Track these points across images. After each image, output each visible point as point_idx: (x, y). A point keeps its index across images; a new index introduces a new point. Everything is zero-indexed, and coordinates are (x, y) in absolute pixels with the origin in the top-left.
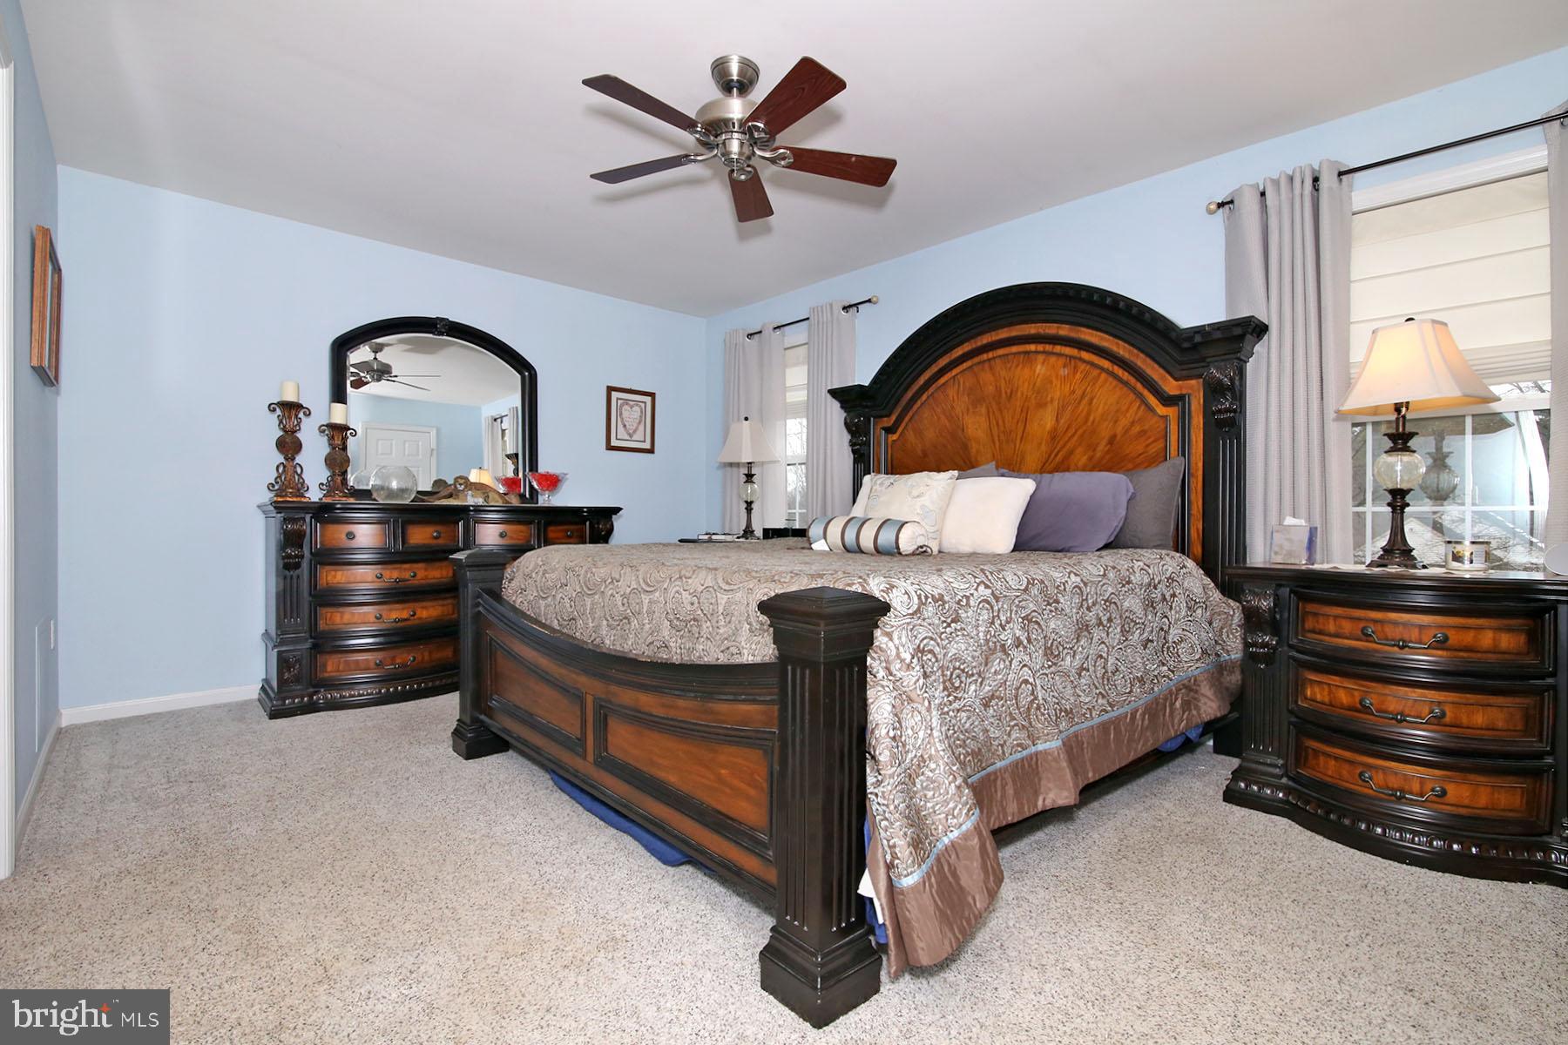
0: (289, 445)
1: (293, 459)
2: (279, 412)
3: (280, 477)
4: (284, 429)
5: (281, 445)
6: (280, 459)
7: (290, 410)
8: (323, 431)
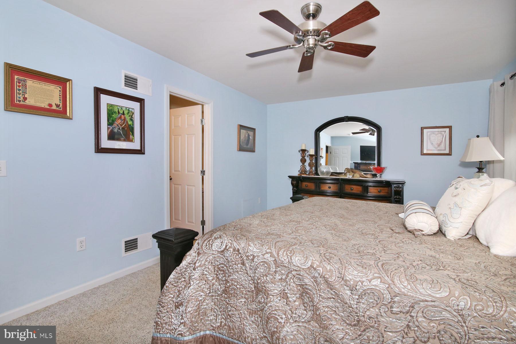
0: (303, 161)
1: (304, 164)
2: (301, 152)
3: (301, 169)
4: (302, 157)
5: (301, 161)
6: (301, 164)
7: (303, 151)
8: (308, 157)
